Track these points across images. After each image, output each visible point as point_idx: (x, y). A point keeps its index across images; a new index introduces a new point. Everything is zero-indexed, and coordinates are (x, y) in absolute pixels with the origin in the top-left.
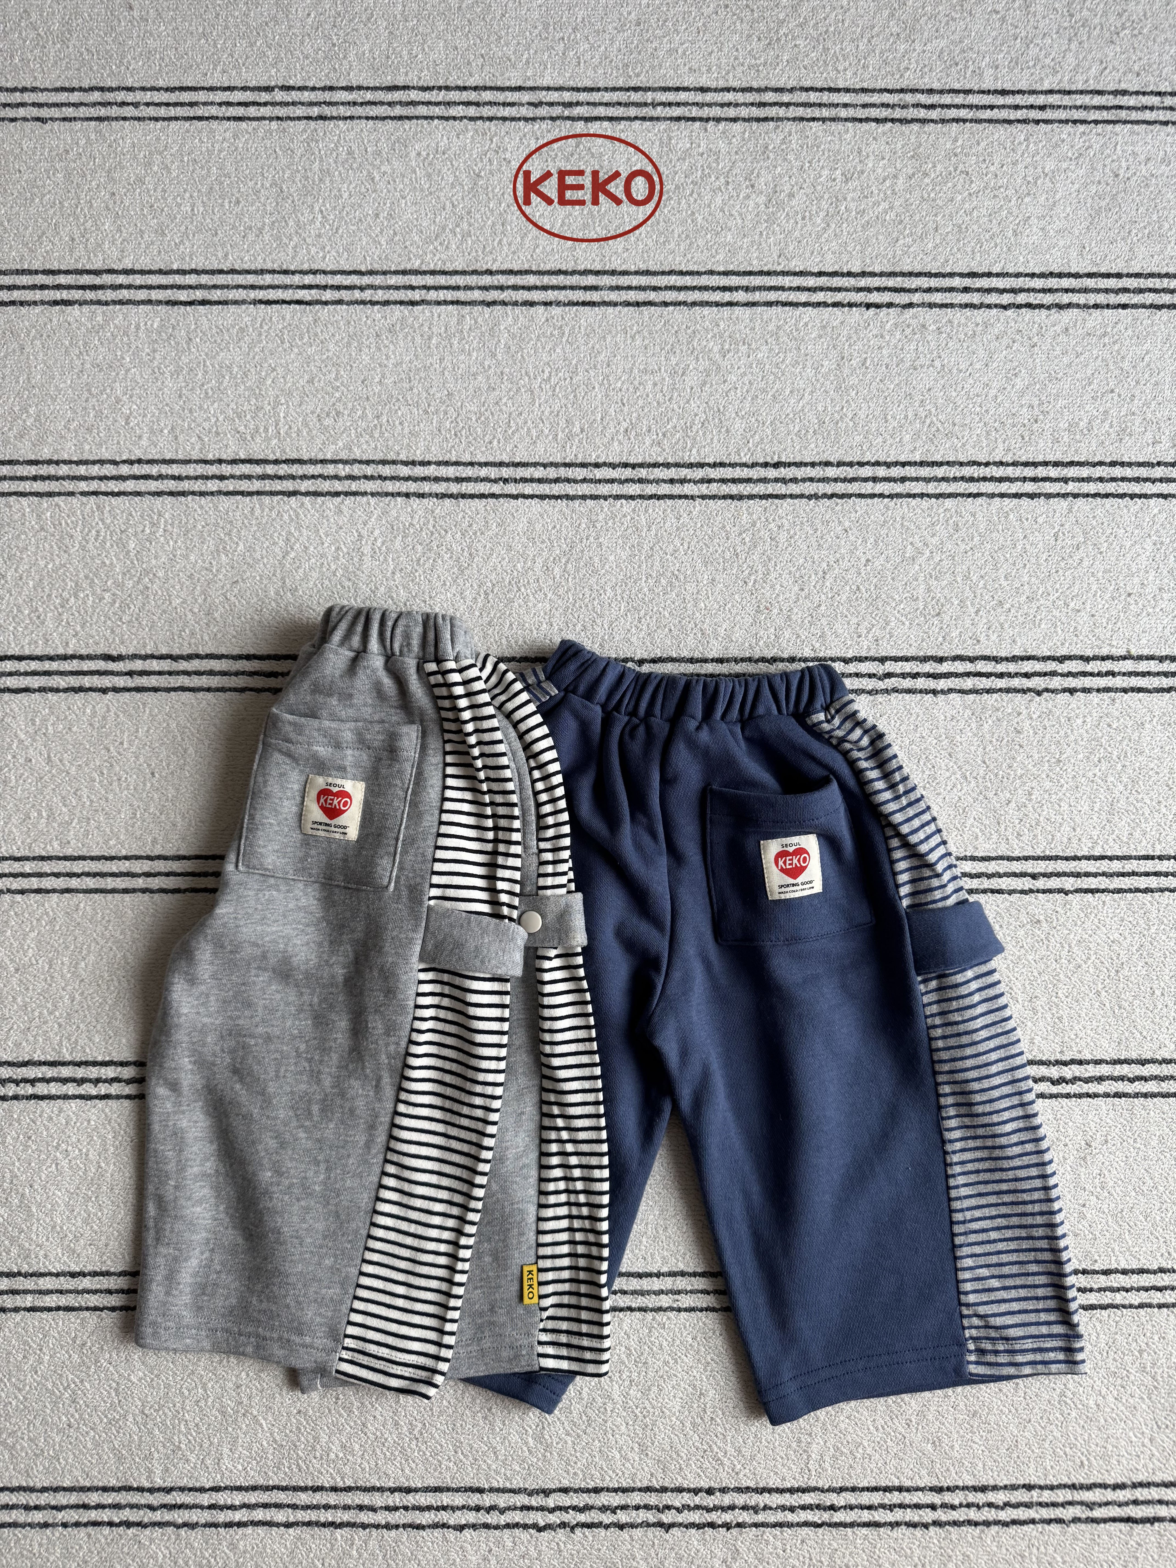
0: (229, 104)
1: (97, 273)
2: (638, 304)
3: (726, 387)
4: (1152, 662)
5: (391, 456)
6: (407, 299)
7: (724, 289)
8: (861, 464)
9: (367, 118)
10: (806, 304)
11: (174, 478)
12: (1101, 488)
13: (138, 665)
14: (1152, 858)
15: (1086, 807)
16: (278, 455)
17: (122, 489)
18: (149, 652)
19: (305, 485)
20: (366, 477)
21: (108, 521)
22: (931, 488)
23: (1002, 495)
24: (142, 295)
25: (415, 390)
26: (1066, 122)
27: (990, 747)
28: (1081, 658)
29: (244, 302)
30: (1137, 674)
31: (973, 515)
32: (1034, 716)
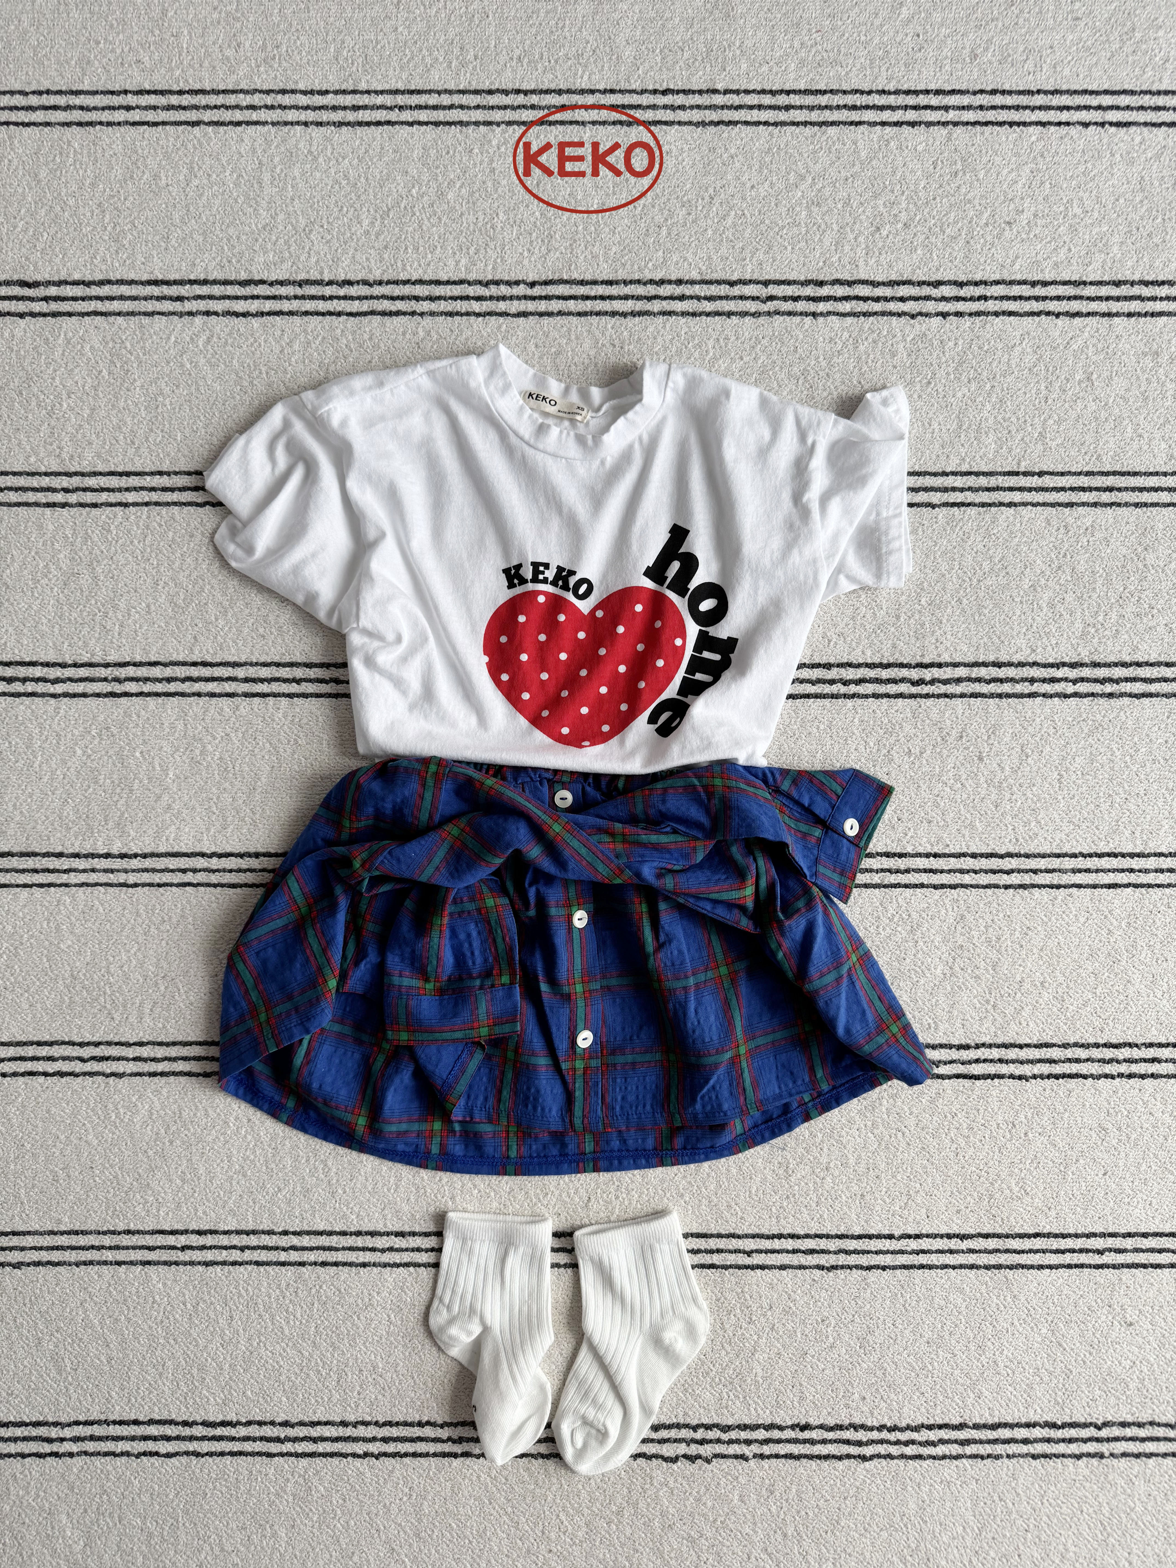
3: (616, 16)
8: (747, 92)
11: (82, 108)
12: (981, 116)
13: (53, 291)
15: (954, 426)
16: (182, 86)
17: (32, 120)
19: (207, 116)
22: (815, 116)
23: (883, 124)
25: (313, 21)
27: (865, 368)
30: (1008, 298)
31: (855, 143)
32: (909, 339)
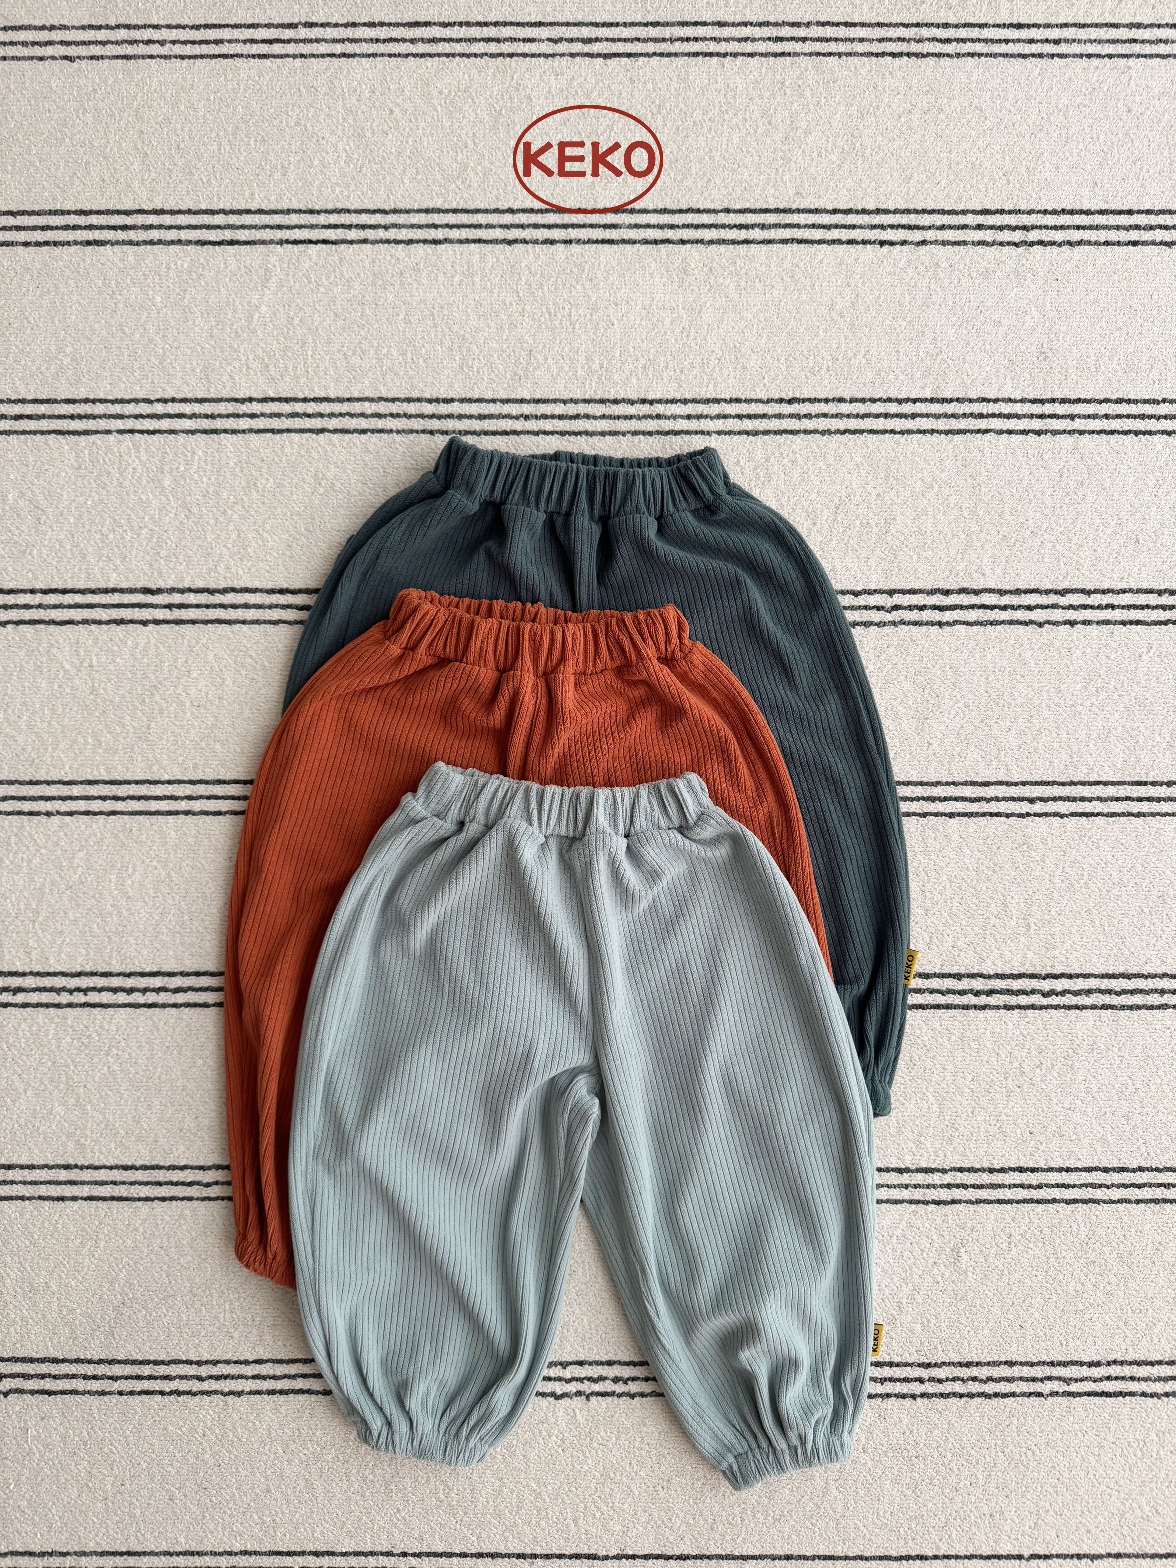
0: (253, 41)
1: (127, 213)
2: (656, 242)
4: (1151, 595)
5: (415, 395)
6: (430, 238)
7: (741, 227)
9: (390, 55)
10: (821, 242)
14: (1145, 784)
18: (187, 586)
20: (392, 415)
21: (144, 459)
24: (172, 235)
26: (1081, 56)
28: (1082, 591)
29: (271, 242)
